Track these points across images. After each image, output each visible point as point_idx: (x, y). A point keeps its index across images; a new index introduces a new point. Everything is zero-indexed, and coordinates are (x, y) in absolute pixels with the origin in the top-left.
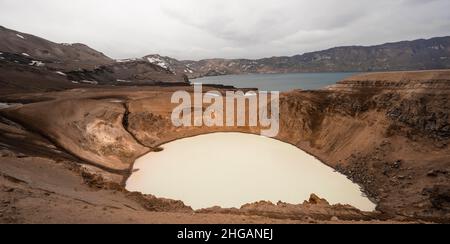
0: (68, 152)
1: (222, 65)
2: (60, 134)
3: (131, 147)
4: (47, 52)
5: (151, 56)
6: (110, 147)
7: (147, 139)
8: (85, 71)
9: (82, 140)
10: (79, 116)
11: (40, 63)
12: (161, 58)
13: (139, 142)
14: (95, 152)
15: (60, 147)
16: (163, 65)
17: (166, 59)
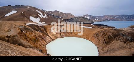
1: (112, 17)
3: (58, 36)
6: (54, 35)
7: (63, 35)
8: (67, 19)
11: (61, 18)
12: (88, 15)
13: (61, 35)
14: (51, 35)
16: (88, 18)
17: (90, 16)
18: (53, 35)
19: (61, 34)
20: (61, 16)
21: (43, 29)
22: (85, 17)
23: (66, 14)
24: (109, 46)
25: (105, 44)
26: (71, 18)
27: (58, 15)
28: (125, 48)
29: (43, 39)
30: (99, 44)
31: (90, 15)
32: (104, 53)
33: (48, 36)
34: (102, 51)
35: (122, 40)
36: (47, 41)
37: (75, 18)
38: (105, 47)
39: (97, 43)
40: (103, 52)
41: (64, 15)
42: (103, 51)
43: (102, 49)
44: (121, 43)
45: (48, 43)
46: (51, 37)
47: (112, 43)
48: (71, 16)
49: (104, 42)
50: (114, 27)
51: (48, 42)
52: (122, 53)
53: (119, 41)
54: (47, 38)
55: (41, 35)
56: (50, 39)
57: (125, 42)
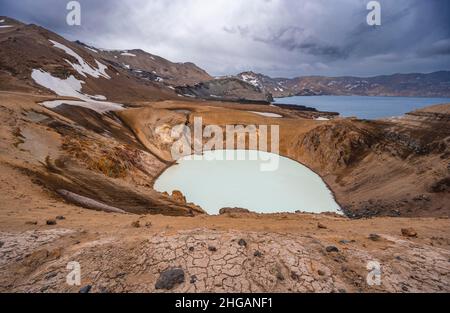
0: (141, 143)
1: (319, 84)
2: (139, 130)
4: (166, 70)
5: (246, 73)
6: (166, 144)
8: (188, 87)
9: (151, 137)
11: (161, 80)
12: (254, 75)
14: (156, 146)
15: (137, 139)
16: (254, 82)
17: (259, 76)
18: (162, 145)
20: (162, 72)
21: (117, 124)
22: (245, 78)
23: (178, 66)
24: (358, 170)
25: (344, 166)
26: (201, 84)
27: (149, 69)
28: (407, 172)
29: (134, 163)
30: (323, 167)
31: (260, 74)
32: (347, 192)
33: (146, 149)
34: (339, 187)
35: (394, 152)
36: (150, 169)
37: (214, 81)
38: (346, 172)
39: (318, 164)
40: (345, 188)
41: (174, 69)
42: (342, 185)
43: (337, 181)
44: (391, 159)
45: (156, 178)
46: (158, 152)
47: (366, 159)
48: (197, 75)
49: (342, 161)
50: (337, 114)
51: (154, 175)
52: (403, 187)
53: (385, 155)
54: (146, 159)
55: (122, 147)
56: (157, 162)
57: (404, 157)
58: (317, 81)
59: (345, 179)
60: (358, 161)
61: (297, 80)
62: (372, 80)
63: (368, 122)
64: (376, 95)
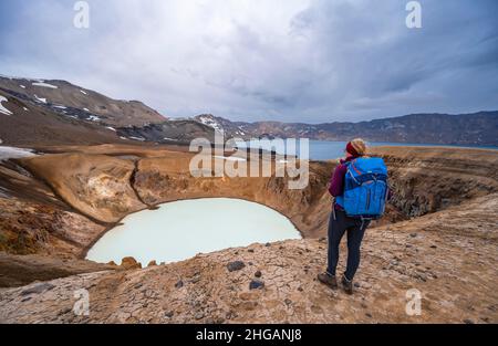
0: (64, 200)
1: (277, 129)
2: (62, 184)
3: (129, 202)
4: (104, 108)
6: (105, 200)
7: (149, 197)
9: (81, 192)
10: (85, 169)
11: (96, 119)
13: (140, 199)
14: (89, 203)
15: (58, 196)
18: (98, 202)
19: (142, 194)
20: (98, 110)
21: (23, 177)
23: (120, 103)
24: (318, 208)
25: (307, 206)
26: (152, 125)
27: (78, 106)
29: (51, 231)
30: (290, 209)
33: (73, 209)
34: (307, 227)
36: (80, 237)
38: (310, 211)
39: (284, 207)
40: (311, 227)
41: (115, 107)
42: (308, 224)
43: (303, 221)
45: (89, 247)
46: (93, 211)
47: (323, 197)
48: (148, 115)
49: (305, 200)
51: (86, 243)
54: (73, 224)
55: (31, 209)
56: (91, 226)
58: (275, 127)
59: (309, 218)
60: (319, 199)
61: (256, 125)
62: (320, 127)
63: (321, 163)
64: (323, 139)
